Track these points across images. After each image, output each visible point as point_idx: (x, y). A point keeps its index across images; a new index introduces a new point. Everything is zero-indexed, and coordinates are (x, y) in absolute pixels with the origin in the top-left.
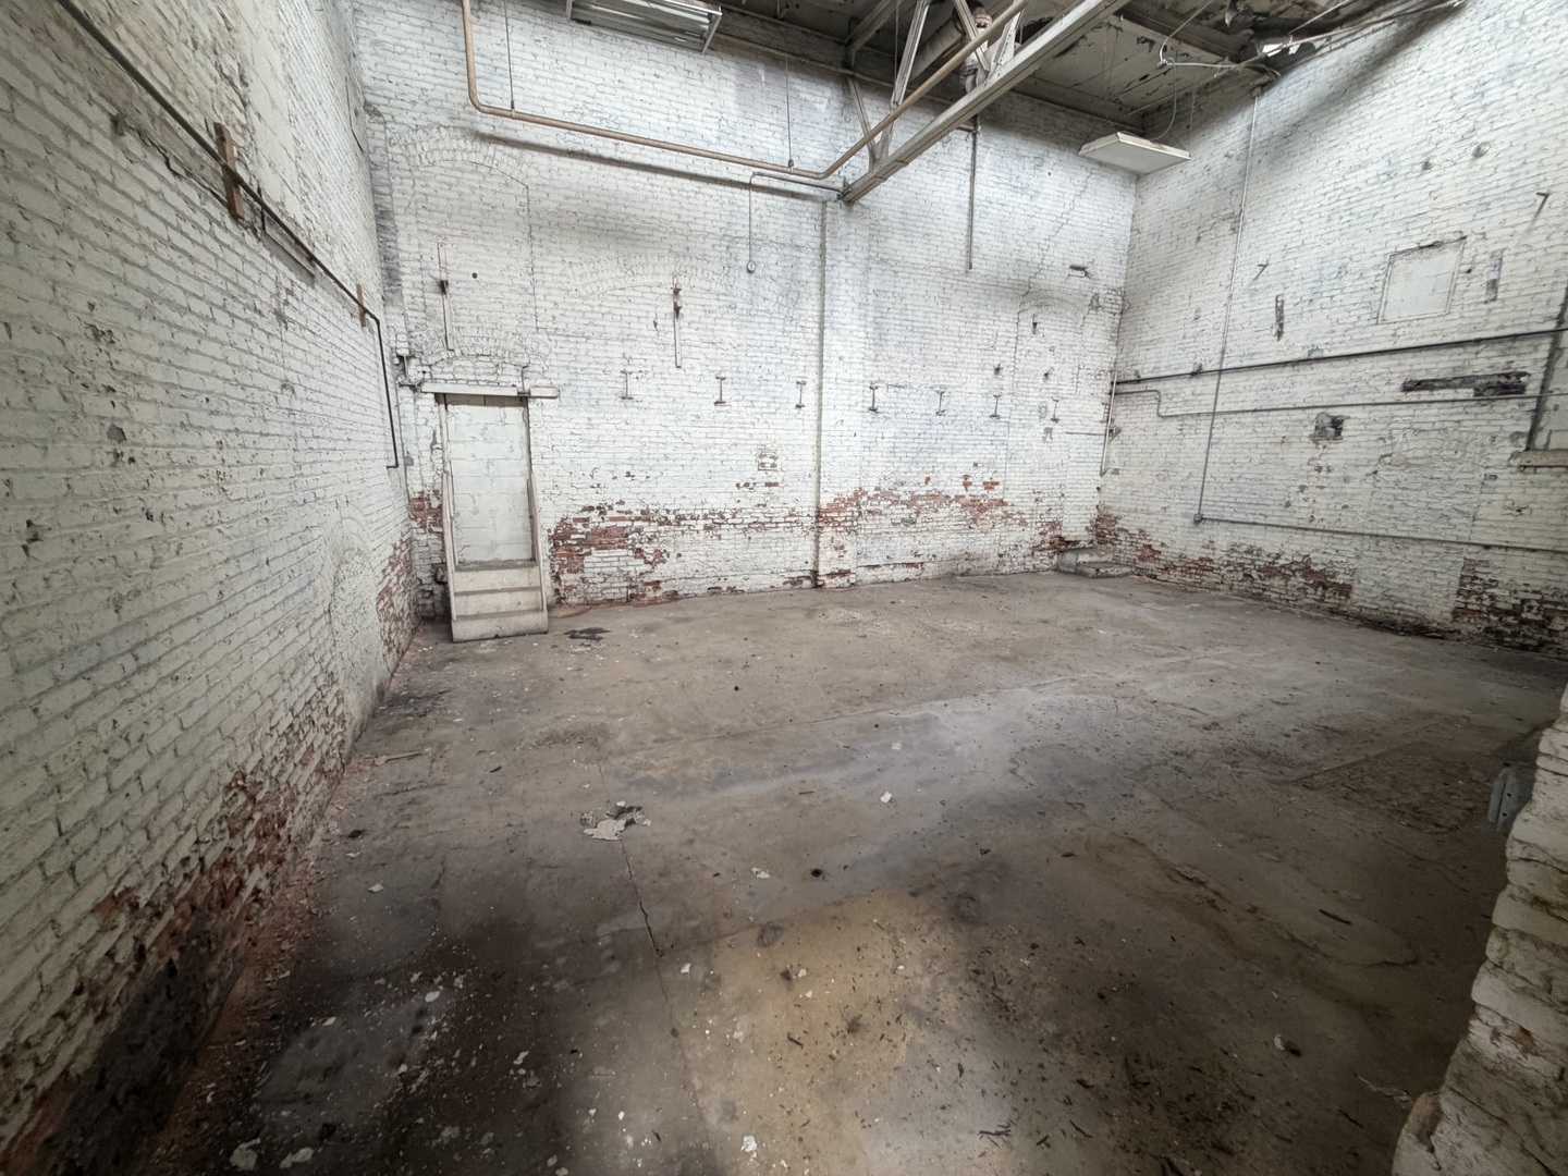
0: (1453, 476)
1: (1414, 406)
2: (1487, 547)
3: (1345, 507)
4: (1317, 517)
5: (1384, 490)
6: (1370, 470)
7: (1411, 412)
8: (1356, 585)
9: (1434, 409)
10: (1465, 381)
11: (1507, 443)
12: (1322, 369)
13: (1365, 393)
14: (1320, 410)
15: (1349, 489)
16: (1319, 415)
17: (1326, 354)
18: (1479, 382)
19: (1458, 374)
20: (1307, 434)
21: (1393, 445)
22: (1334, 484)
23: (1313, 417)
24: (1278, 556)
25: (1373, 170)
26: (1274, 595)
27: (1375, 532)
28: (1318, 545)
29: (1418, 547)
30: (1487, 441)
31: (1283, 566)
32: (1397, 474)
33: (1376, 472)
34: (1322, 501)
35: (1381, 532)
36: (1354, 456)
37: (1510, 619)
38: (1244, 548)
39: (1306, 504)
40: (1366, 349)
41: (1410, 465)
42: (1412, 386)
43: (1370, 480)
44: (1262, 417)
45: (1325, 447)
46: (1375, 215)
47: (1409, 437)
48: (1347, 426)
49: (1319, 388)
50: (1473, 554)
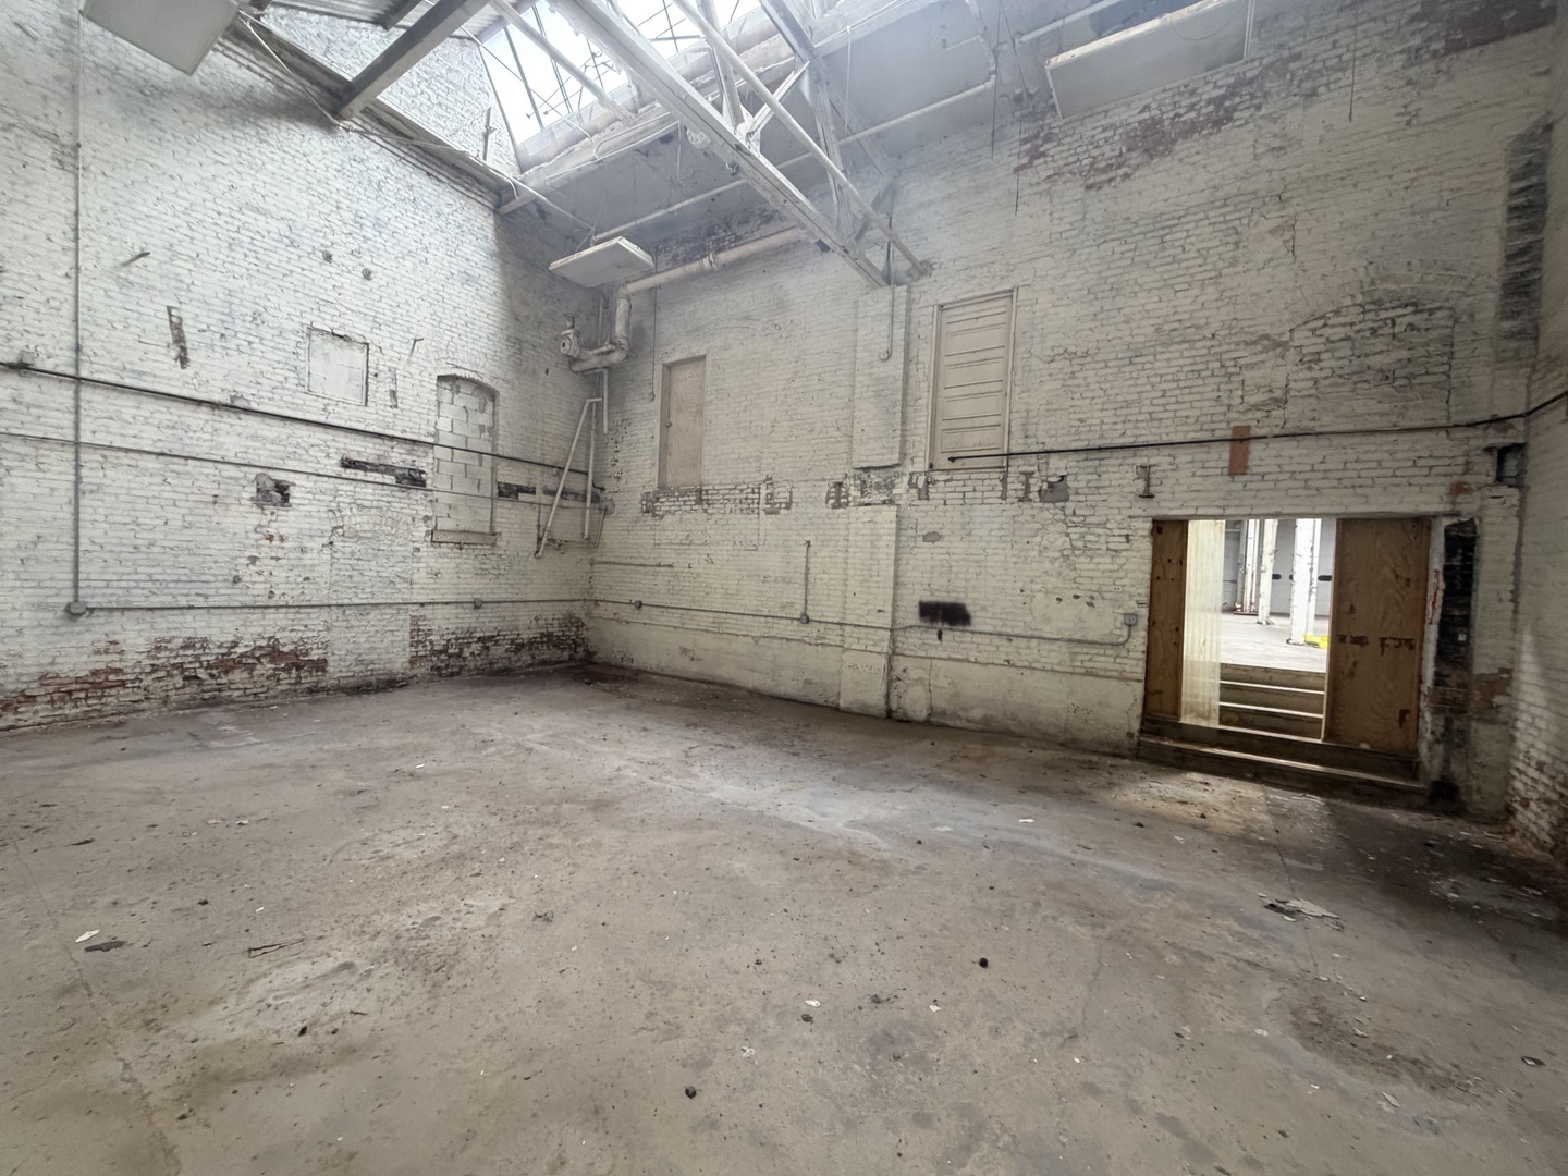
0: (394, 548)
1: (354, 483)
2: (422, 604)
3: (307, 579)
4: (277, 592)
5: (341, 561)
6: (325, 540)
7: (351, 488)
8: (331, 658)
9: (370, 489)
10: (389, 469)
11: (421, 523)
12: (252, 423)
13: (307, 462)
14: (259, 471)
15: (307, 559)
16: (258, 475)
17: (254, 406)
18: (398, 472)
19: (383, 461)
20: (247, 496)
21: (342, 517)
22: (291, 555)
23: (252, 477)
24: (235, 644)
25: (275, 225)
26: (236, 693)
27: (340, 602)
28: (283, 623)
29: (377, 611)
30: (410, 521)
31: (241, 656)
32: (352, 546)
33: (331, 543)
34: (280, 575)
35: (346, 601)
36: (308, 526)
37: (443, 657)
38: (179, 642)
39: (261, 579)
40: (299, 415)
41: (360, 538)
42: (348, 464)
43: (327, 551)
44: (178, 465)
45: (273, 514)
46: (285, 275)
47: (355, 510)
48: (293, 491)
49: (250, 443)
50: (415, 611)
